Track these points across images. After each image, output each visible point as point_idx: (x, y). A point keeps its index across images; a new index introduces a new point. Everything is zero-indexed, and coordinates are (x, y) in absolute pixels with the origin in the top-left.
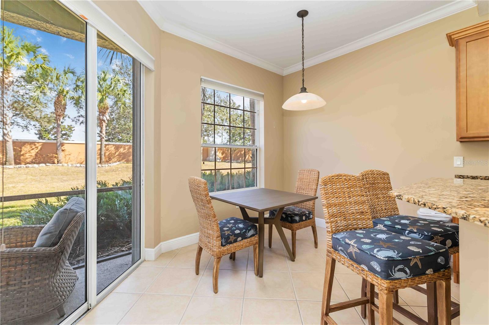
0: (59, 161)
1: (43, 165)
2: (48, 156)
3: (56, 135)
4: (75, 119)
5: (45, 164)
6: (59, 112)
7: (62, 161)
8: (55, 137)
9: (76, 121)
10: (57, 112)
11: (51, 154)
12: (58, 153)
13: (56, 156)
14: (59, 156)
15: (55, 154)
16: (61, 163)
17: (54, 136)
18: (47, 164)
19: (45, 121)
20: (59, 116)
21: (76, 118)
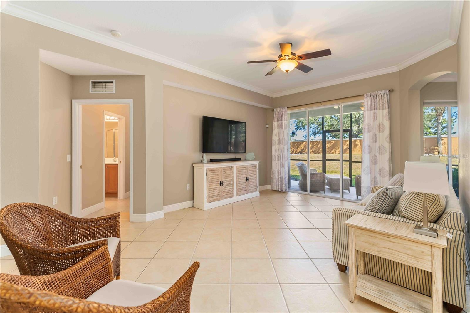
0: (440, 152)
1: (427, 156)
2: (430, 148)
3: (436, 129)
4: (455, 113)
5: (428, 154)
6: (439, 112)
7: (442, 152)
8: (436, 130)
9: (456, 115)
10: (438, 112)
11: (433, 147)
12: (438, 146)
13: (437, 148)
14: (439, 149)
15: (436, 147)
16: (441, 154)
17: (434, 130)
18: (430, 155)
19: (427, 121)
20: (439, 115)
21: (457, 113)
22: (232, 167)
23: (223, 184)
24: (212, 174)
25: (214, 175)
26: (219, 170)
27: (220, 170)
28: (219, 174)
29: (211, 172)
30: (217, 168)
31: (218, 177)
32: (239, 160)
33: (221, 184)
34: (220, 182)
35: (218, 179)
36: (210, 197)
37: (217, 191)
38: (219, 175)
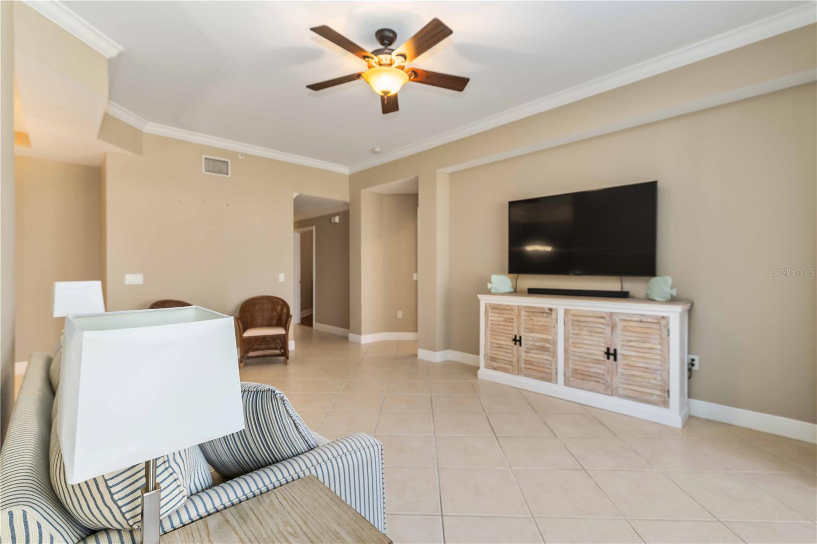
22: (551, 310)
23: (523, 342)
24: (496, 315)
25: (502, 319)
26: (513, 310)
27: (516, 311)
28: (513, 319)
29: (496, 311)
30: (508, 306)
31: (511, 324)
32: (623, 295)
33: (517, 340)
34: (515, 336)
35: (510, 328)
36: (493, 359)
37: (507, 353)
38: (512, 321)
